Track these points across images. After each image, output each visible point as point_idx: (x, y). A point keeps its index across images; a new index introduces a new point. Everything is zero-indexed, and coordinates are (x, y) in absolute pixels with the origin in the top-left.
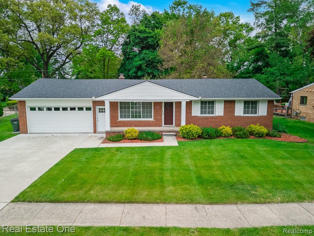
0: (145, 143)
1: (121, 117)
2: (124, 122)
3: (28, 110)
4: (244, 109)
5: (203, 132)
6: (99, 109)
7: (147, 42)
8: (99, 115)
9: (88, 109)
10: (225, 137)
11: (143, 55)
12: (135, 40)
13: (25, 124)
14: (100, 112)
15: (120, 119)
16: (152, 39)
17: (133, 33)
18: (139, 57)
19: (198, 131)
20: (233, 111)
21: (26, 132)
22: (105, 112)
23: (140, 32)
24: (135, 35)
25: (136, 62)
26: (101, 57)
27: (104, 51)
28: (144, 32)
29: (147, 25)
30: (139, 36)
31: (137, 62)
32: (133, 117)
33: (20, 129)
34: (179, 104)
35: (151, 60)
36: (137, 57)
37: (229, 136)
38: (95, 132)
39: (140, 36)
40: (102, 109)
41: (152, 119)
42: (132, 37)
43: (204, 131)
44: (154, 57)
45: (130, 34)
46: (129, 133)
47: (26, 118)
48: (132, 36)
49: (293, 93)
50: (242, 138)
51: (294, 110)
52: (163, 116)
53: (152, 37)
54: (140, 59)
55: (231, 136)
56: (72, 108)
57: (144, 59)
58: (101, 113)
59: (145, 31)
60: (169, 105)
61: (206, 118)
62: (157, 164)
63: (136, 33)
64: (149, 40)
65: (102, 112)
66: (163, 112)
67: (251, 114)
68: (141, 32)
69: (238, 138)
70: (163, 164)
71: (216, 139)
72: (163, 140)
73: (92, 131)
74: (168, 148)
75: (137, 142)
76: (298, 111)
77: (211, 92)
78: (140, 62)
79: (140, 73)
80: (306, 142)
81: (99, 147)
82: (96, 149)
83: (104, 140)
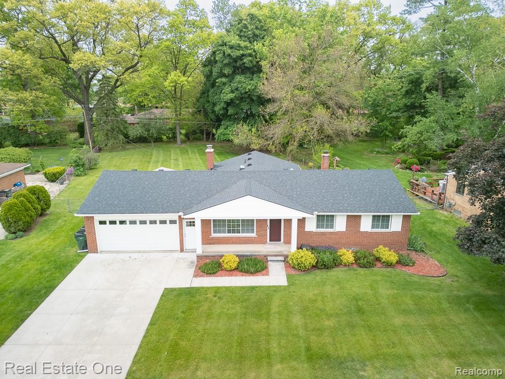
0: (247, 277)
1: (215, 232)
2: (218, 238)
3: (96, 223)
4: (373, 222)
5: (317, 262)
6: (187, 222)
7: (241, 62)
8: (187, 230)
9: (173, 222)
10: (345, 265)
11: (235, 84)
12: (223, 61)
13: (95, 241)
14: (187, 226)
15: (214, 235)
16: (250, 58)
17: (220, 48)
18: (230, 85)
19: (312, 262)
20: (359, 225)
21: (95, 251)
22: (194, 225)
23: (231, 47)
24: (224, 53)
25: (225, 95)
26: (171, 86)
27: (175, 78)
28: (238, 48)
29: (242, 34)
30: (230, 54)
31: (227, 94)
32: (229, 232)
33: (88, 247)
34: (289, 222)
35: (248, 92)
36: (227, 86)
37: (350, 264)
38: (182, 250)
39: (232, 54)
40: (191, 222)
41: (254, 235)
42: (218, 54)
43: (320, 260)
44: (253, 87)
45: (215, 49)
46: (227, 263)
47: (95, 234)
48: (220, 53)
49: (448, 176)
50: (366, 267)
51: (447, 198)
52: (268, 231)
53: (250, 55)
54: (232, 88)
55: (352, 264)
56: (152, 221)
57: (237, 89)
58: (189, 227)
59: (239, 46)
60: (275, 224)
61: (323, 234)
62: (264, 324)
63: (225, 48)
64: (245, 61)
65: (190, 225)
66: (269, 226)
67: (381, 228)
68: (233, 48)
69: (360, 267)
70: (270, 325)
71: (334, 269)
72: (268, 272)
73: (179, 249)
74: (275, 291)
75: (236, 276)
76: (452, 201)
77: (331, 201)
78: (231, 94)
79: (231, 111)
80: (443, 276)
81: (192, 286)
82: (189, 291)
83: (196, 269)
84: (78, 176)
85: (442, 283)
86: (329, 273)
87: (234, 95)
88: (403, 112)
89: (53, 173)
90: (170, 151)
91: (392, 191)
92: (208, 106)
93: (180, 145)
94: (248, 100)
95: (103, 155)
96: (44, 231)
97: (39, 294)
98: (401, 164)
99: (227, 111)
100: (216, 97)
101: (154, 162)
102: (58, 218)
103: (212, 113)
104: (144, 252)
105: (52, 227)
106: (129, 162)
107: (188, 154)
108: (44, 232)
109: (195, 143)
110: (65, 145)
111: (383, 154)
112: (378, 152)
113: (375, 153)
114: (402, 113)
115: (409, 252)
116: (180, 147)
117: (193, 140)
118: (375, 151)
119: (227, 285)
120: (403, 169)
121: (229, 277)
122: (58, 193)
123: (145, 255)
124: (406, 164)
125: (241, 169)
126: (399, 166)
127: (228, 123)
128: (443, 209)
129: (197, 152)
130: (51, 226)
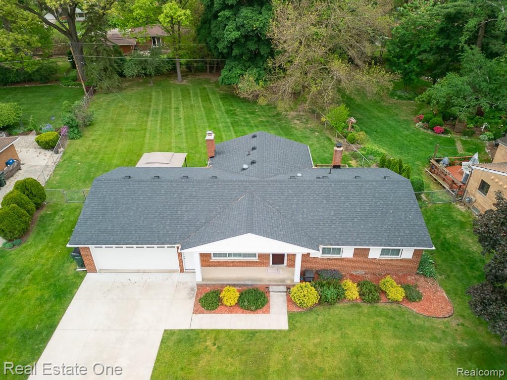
0: (247, 315)
2: (219, 262)
4: (382, 252)
5: (320, 299)
10: (349, 300)
11: (241, 20)
13: (92, 263)
15: (214, 258)
19: (315, 300)
20: (367, 254)
21: (94, 270)
31: (231, 32)
33: (86, 268)
35: (255, 30)
37: (354, 300)
41: (255, 259)
43: (323, 297)
47: (92, 257)
49: (473, 169)
50: (370, 303)
51: (468, 191)
54: (237, 24)
55: (356, 299)
61: (329, 259)
67: (391, 256)
69: (364, 302)
71: (337, 305)
72: (269, 307)
73: (178, 268)
74: (275, 338)
75: (236, 312)
76: (472, 197)
77: (340, 229)
78: (236, 33)
79: (235, 52)
80: (449, 317)
81: (192, 328)
82: (189, 336)
83: (195, 301)
84: (73, 138)
85: (447, 327)
86: (331, 311)
87: (239, 33)
88: (434, 54)
89: (46, 142)
90: (170, 92)
91: (408, 215)
92: (210, 41)
93: (181, 82)
94: (256, 39)
95: (98, 99)
96: (42, 234)
97: (41, 338)
98: (423, 122)
99: (232, 49)
100: (218, 32)
101: (153, 113)
102: (56, 213)
103: (215, 48)
104: (144, 272)
105: (50, 227)
106: (127, 113)
107: (190, 97)
108: (41, 237)
109: (197, 77)
110: (57, 80)
111: (405, 99)
112: (400, 97)
113: (396, 98)
114: (432, 55)
115: (417, 277)
116: (181, 85)
117: (195, 72)
118: (396, 95)
119: (227, 327)
120: (425, 128)
121: (229, 314)
122: (54, 169)
123: (145, 276)
124: (429, 123)
125: (244, 169)
126: (420, 123)
127: (233, 64)
128: (461, 202)
129: (199, 95)
130: (49, 225)
